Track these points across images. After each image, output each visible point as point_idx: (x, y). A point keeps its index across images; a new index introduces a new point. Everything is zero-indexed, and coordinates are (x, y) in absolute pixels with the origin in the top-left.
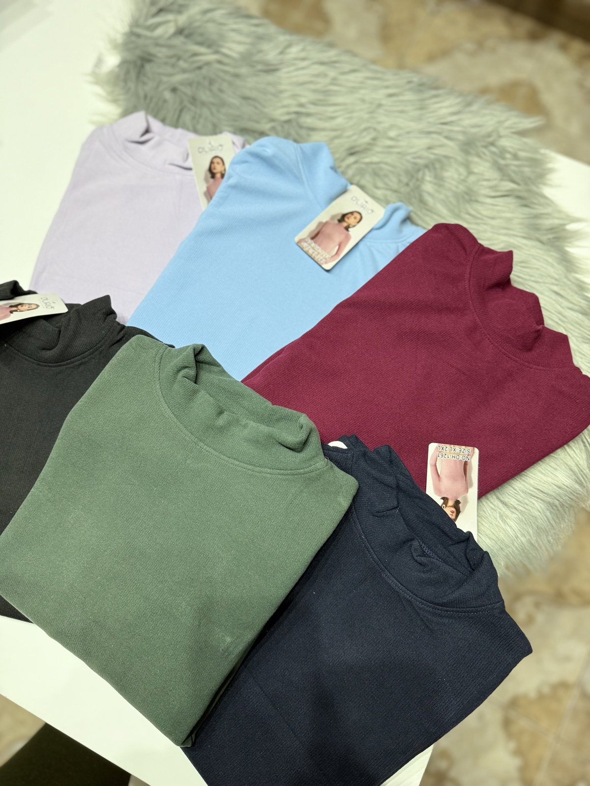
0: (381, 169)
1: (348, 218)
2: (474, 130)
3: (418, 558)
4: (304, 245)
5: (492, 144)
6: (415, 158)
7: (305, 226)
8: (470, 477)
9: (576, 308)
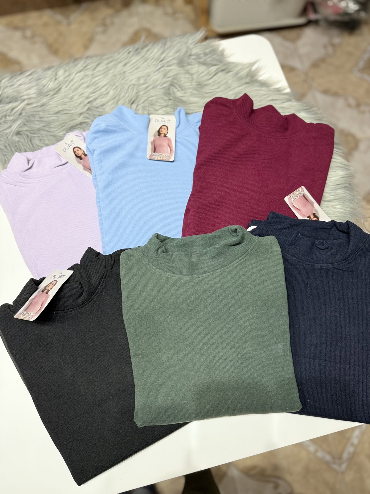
0: (152, 101)
1: (161, 131)
2: (177, 54)
3: (323, 247)
4: (153, 157)
5: (190, 55)
6: (161, 85)
7: (146, 149)
8: (310, 200)
9: (285, 100)
